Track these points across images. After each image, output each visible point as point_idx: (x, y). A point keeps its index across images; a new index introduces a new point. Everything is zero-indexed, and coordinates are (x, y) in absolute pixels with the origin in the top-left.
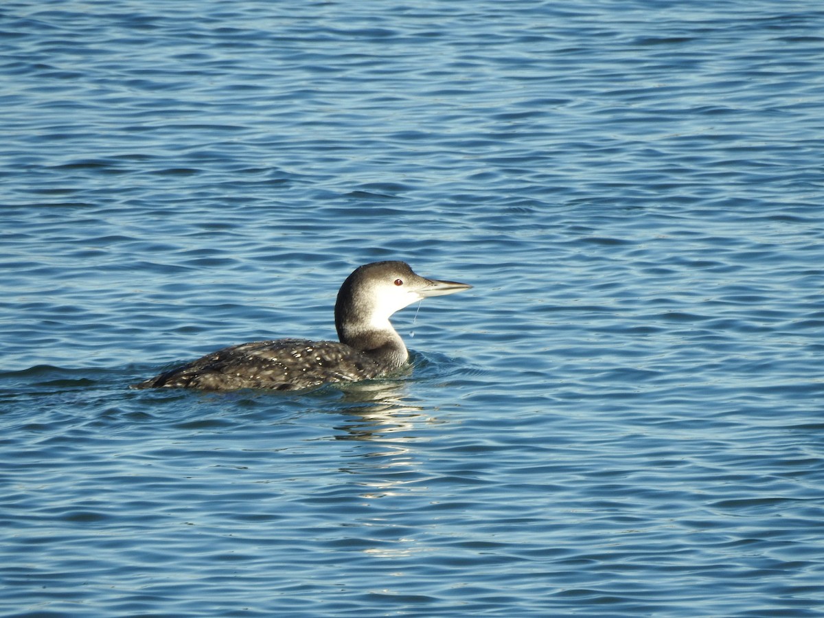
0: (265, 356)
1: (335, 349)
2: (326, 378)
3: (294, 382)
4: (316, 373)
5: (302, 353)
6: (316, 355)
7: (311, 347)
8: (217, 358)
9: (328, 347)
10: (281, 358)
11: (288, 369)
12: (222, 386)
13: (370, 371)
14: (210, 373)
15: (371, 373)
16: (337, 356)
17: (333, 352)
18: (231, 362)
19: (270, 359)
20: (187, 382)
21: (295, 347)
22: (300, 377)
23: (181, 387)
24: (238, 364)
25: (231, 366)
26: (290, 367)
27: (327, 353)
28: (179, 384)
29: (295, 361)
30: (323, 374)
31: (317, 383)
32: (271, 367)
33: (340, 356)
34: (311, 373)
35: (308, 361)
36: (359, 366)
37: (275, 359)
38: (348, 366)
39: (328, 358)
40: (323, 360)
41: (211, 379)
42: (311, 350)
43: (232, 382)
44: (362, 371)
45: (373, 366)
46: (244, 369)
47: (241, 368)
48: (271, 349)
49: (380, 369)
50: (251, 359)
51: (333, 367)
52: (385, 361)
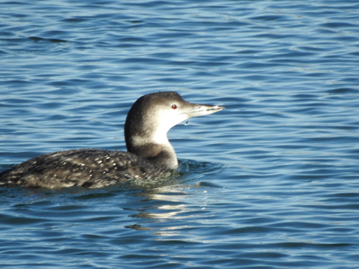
0: (75, 162)
1: (126, 157)
2: (119, 179)
3: (96, 181)
4: (112, 175)
5: (102, 160)
6: (112, 161)
7: (109, 156)
8: (35, 162)
9: (121, 155)
10: (87, 163)
11: (92, 172)
12: (41, 184)
13: (150, 174)
14: (32, 174)
15: (151, 176)
16: (127, 163)
17: (125, 159)
18: (50, 165)
19: (79, 164)
20: (16, 180)
21: (97, 155)
22: (100, 178)
23: (11, 184)
24: (55, 168)
25: (50, 169)
26: (94, 171)
27: (121, 160)
28: (10, 182)
29: (98, 166)
30: (117, 175)
31: (113, 182)
32: (80, 171)
33: (130, 162)
34: (108, 175)
35: (106, 166)
36: (143, 170)
37: (83, 165)
38: (134, 169)
39: (121, 164)
40: (117, 165)
41: (33, 179)
42: (108, 158)
43: (49, 181)
44: (144, 174)
45: (153, 170)
46: (59, 172)
47: (57, 170)
48: (80, 157)
49: (158, 172)
50: (65, 163)
51: (124, 170)
52: (162, 166)
